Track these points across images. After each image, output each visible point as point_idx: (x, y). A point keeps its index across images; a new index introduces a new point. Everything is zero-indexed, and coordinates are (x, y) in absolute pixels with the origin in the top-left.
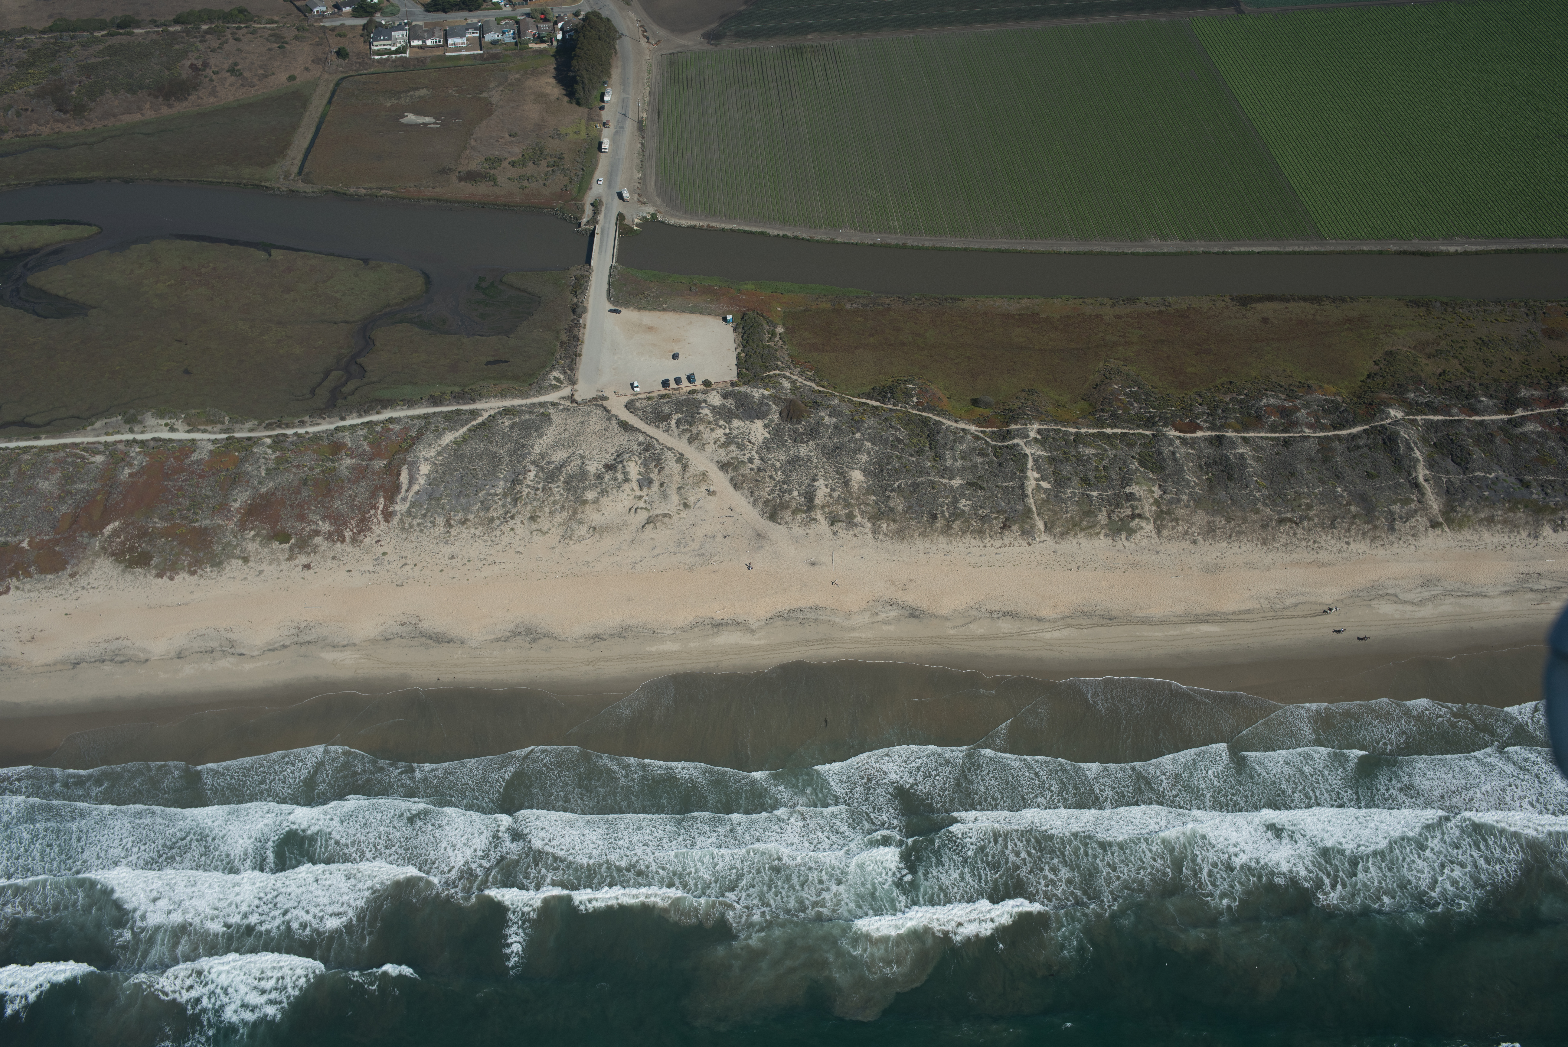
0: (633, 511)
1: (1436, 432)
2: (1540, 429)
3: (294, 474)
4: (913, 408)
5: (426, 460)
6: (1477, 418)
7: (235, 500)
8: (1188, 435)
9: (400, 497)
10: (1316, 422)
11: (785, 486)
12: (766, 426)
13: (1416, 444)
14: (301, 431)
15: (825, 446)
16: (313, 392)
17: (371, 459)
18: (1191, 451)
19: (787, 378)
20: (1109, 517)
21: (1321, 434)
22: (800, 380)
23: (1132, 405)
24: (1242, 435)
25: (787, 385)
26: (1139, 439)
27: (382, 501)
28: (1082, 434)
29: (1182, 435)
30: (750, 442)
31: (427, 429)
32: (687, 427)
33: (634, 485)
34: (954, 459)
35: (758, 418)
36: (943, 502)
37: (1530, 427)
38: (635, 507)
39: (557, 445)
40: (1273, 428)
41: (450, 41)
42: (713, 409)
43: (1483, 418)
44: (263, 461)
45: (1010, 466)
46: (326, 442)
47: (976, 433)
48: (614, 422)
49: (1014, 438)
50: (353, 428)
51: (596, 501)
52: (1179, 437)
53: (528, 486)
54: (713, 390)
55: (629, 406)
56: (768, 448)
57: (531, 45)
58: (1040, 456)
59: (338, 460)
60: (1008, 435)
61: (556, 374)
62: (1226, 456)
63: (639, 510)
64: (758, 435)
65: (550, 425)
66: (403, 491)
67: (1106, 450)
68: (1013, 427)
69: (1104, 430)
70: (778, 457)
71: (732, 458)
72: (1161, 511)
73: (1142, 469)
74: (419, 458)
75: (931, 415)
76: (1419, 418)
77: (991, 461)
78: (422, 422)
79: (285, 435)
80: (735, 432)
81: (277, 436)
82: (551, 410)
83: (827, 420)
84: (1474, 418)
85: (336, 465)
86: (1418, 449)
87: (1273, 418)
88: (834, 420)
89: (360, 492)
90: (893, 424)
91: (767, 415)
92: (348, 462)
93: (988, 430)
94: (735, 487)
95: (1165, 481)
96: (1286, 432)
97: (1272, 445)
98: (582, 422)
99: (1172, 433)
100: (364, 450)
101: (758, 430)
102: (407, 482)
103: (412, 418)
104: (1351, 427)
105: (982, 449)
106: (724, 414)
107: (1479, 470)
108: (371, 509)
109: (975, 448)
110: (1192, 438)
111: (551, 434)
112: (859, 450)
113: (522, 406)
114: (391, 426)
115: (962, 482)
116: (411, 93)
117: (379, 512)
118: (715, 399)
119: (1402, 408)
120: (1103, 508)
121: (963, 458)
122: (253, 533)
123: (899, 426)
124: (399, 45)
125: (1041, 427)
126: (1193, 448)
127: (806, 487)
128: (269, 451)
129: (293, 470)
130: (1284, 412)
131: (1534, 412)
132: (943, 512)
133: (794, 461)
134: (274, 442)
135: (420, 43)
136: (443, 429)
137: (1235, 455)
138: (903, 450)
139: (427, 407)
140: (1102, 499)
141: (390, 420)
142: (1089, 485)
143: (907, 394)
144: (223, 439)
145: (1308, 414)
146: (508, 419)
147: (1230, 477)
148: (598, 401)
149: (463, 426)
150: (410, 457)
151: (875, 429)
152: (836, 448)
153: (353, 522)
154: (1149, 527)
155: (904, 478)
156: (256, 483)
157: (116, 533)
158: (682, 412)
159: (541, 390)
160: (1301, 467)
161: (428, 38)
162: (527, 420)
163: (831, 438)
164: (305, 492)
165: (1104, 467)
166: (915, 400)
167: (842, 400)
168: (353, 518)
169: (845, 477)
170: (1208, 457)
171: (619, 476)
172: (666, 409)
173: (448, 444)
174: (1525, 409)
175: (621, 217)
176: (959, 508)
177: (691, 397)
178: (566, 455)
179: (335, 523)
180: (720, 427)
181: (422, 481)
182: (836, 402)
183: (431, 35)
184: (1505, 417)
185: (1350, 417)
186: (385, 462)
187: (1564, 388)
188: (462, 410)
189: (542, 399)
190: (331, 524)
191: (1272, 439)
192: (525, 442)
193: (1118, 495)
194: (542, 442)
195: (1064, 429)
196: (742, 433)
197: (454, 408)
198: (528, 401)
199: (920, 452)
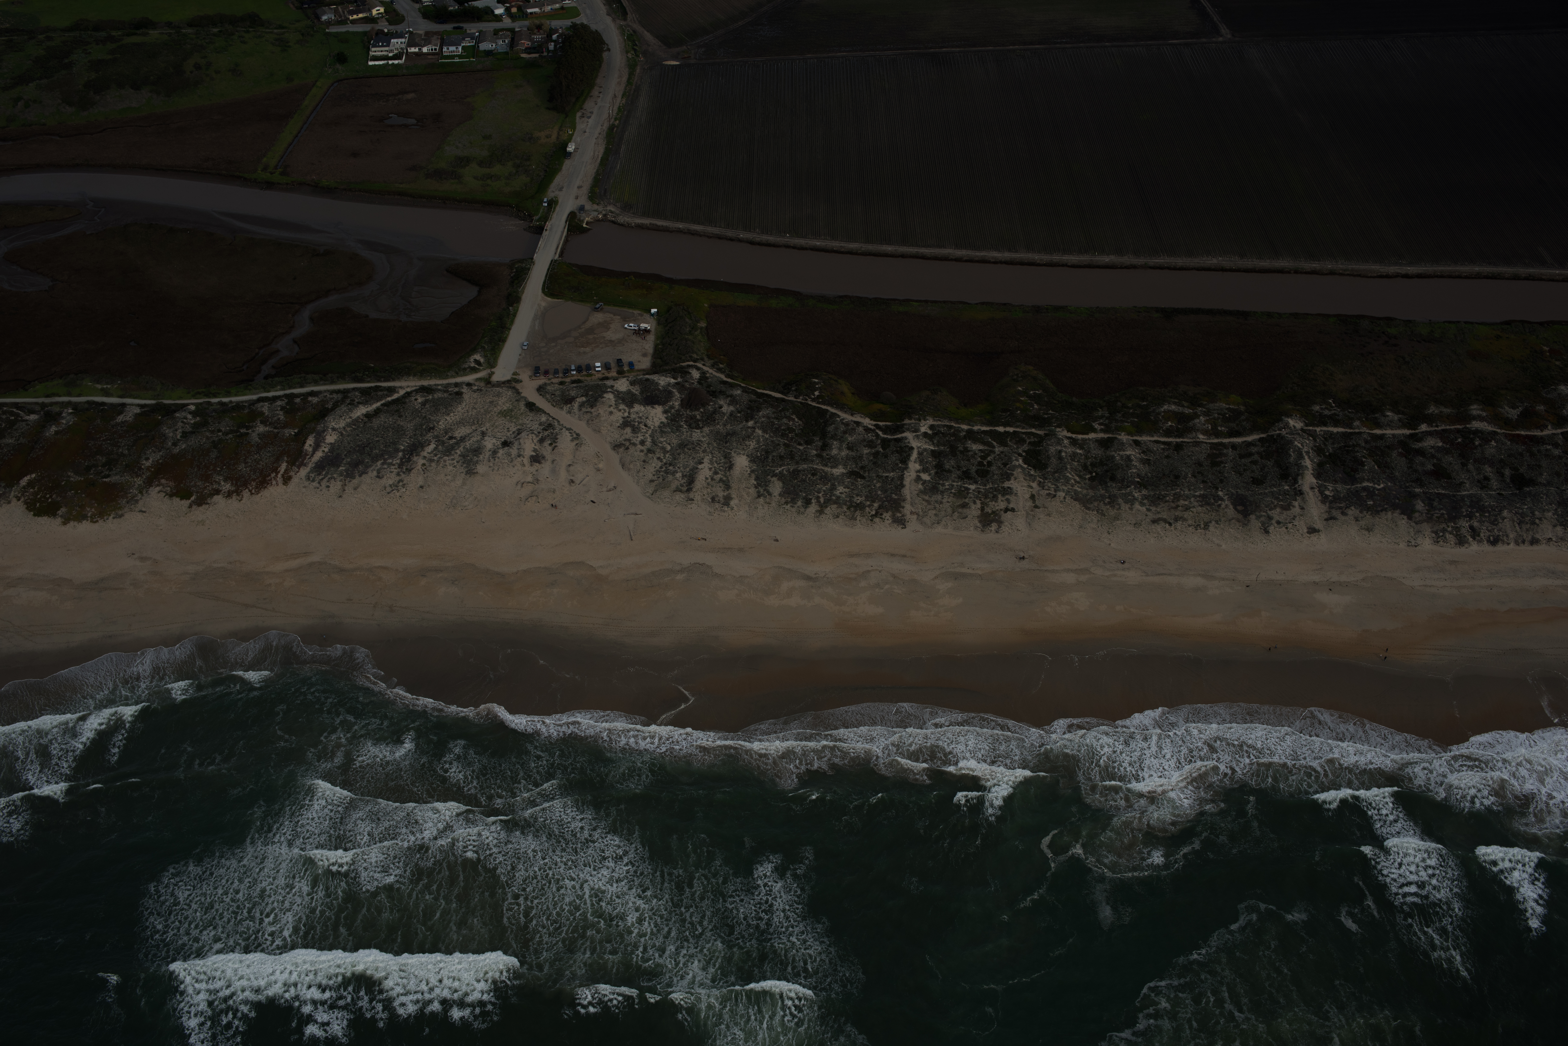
0: (519, 484)
1: (1333, 443)
2: (1440, 444)
3: (208, 438)
4: (813, 400)
5: (334, 429)
6: (1378, 432)
7: (147, 459)
8: (1080, 437)
9: (302, 462)
10: (1212, 429)
11: (671, 468)
12: (665, 412)
13: (1308, 453)
14: (225, 400)
15: (718, 432)
17: (284, 427)
18: (1078, 451)
19: (698, 369)
20: (982, 509)
21: (1216, 441)
22: (711, 371)
23: (1033, 406)
24: (1135, 438)
25: (696, 374)
26: (1029, 438)
27: (284, 466)
28: (973, 431)
29: (1074, 436)
30: (646, 426)
31: (343, 402)
32: (589, 410)
33: (526, 461)
34: (840, 449)
35: (659, 404)
36: (821, 488)
37: (1430, 443)
38: (522, 481)
39: (461, 423)
40: (1168, 433)
41: (445, 49)
42: (618, 394)
43: (1384, 432)
44: (182, 424)
45: (894, 458)
46: (246, 411)
47: (870, 426)
48: (523, 403)
49: (904, 432)
50: (275, 399)
51: (486, 474)
52: (1070, 438)
53: (425, 457)
54: (624, 377)
55: (540, 389)
56: (662, 432)
57: (524, 55)
58: (925, 450)
59: (252, 427)
60: (900, 429)
61: (477, 357)
62: (1113, 457)
63: (525, 484)
64: (655, 419)
65: (460, 403)
66: (306, 457)
67: (993, 447)
68: (907, 421)
69: (997, 428)
70: (669, 441)
71: (625, 440)
72: (1036, 506)
73: (1026, 466)
74: (328, 427)
76: (1318, 429)
77: (878, 453)
78: (339, 396)
79: (209, 403)
80: (633, 416)
81: (201, 404)
82: (465, 390)
83: (725, 409)
84: (1375, 432)
85: (250, 431)
86: (1309, 457)
87: (1170, 423)
88: (732, 408)
89: (265, 456)
90: (788, 414)
91: (668, 401)
92: (261, 429)
93: (881, 423)
94: (624, 466)
95: (1046, 478)
96: (1179, 437)
97: (1163, 449)
98: (491, 402)
99: (1063, 433)
100: (279, 419)
101: (656, 415)
102: (311, 449)
103: (333, 392)
104: (1248, 435)
105: (871, 441)
106: (628, 399)
107: (1368, 480)
108: (272, 472)
109: (864, 440)
110: (1083, 440)
111: (459, 411)
112: (749, 437)
113: (438, 385)
114: (310, 399)
115: (844, 471)
119: (1303, 419)
120: (978, 501)
121: (849, 448)
122: (157, 489)
123: (794, 417)
124: (396, 52)
125: (935, 423)
126: (1081, 448)
127: (691, 470)
128: (190, 416)
129: (208, 434)
130: (1183, 419)
131: (1439, 428)
132: (818, 498)
133: (684, 445)
134: (197, 409)
135: (417, 50)
136: (358, 403)
137: (1122, 457)
138: (792, 439)
139: (348, 383)
140: (979, 492)
141: (311, 394)
142: (969, 478)
143: (811, 388)
144: (150, 405)
145: (1207, 421)
146: (422, 396)
147: (1113, 478)
148: (512, 383)
149: (377, 401)
150: (320, 427)
151: (769, 418)
152: (728, 434)
153: (254, 484)
154: (1020, 521)
155: (788, 464)
156: (170, 444)
157: (30, 484)
158: (586, 395)
159: (460, 372)
160: (1187, 471)
161: (424, 46)
162: (439, 398)
163: (725, 425)
164: (214, 454)
165: (988, 462)
166: (817, 393)
167: (745, 390)
168: (254, 480)
169: (730, 462)
170: (1095, 458)
171: (514, 451)
172: (573, 393)
173: (358, 417)
174: (1430, 424)
175: (572, 215)
176: (835, 495)
177: (600, 383)
178: (468, 432)
179: (236, 484)
180: (620, 410)
181: (326, 448)
182: (739, 392)
183: (427, 42)
184: (1407, 432)
185: (1249, 426)
186: (295, 431)
187: (1475, 407)
188: (380, 387)
189: (459, 380)
190: (232, 484)
191: (1164, 443)
192: (432, 418)
193: (996, 490)
194: (448, 418)
195: (957, 426)
196: (640, 418)
197: (373, 385)
198: (445, 382)
199: (809, 442)
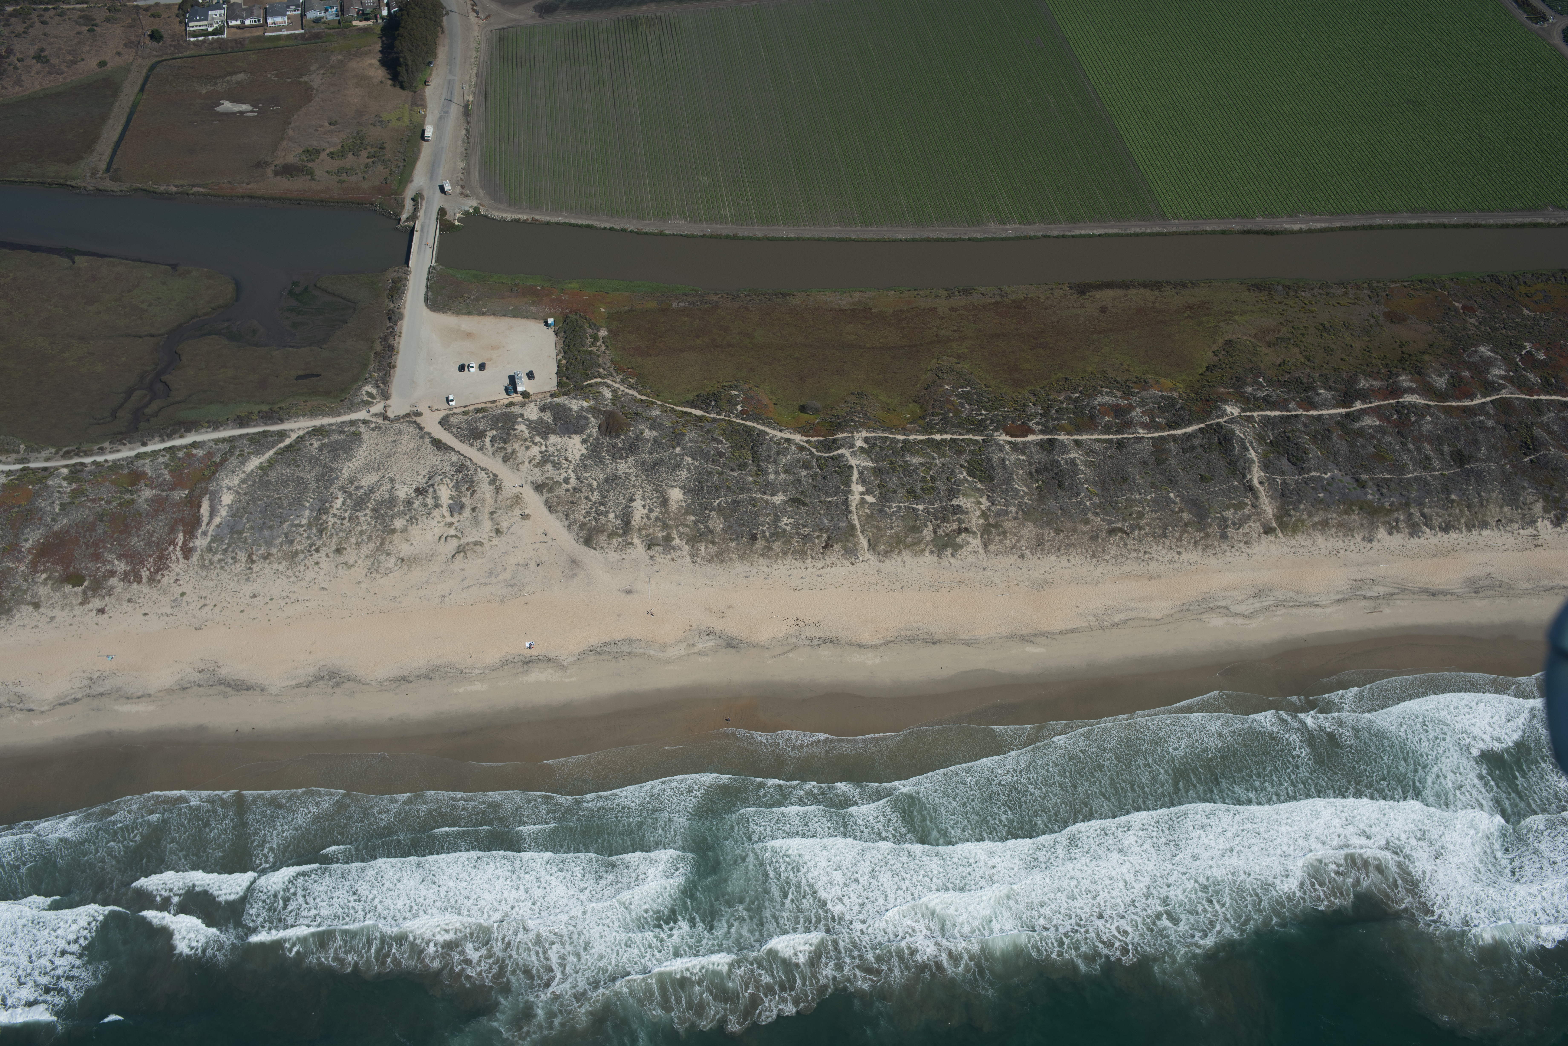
0: (443, 539)
1: (1273, 429)
2: (1377, 423)
3: (90, 509)
4: (737, 417)
5: (229, 488)
6: (1314, 413)
7: (26, 540)
8: (1019, 440)
9: (200, 531)
10: (1151, 421)
11: (602, 508)
12: (584, 442)
13: (1251, 443)
14: (100, 459)
15: (644, 462)
16: (114, 415)
17: (172, 489)
18: (1021, 457)
19: (608, 386)
20: (935, 532)
21: (1156, 435)
22: (622, 388)
23: (963, 407)
24: (1075, 437)
25: (608, 394)
26: (968, 446)
27: (181, 536)
28: (910, 442)
30: (566, 460)
31: (232, 454)
32: (502, 445)
33: (445, 511)
34: (777, 473)
35: (576, 433)
36: (764, 521)
37: (1367, 421)
38: (445, 535)
39: (366, 468)
40: (1107, 429)
41: (270, 21)
42: (530, 425)
43: (1320, 412)
44: (57, 495)
45: (834, 480)
46: (126, 471)
47: (802, 443)
48: (428, 440)
49: (839, 448)
50: (155, 453)
51: (405, 530)
52: (1010, 443)
53: (335, 515)
54: (531, 402)
55: (444, 422)
56: (585, 466)
57: (355, 23)
58: (865, 468)
59: (136, 492)
60: (834, 445)
61: (369, 388)
62: (1057, 462)
63: (449, 538)
64: (575, 451)
65: (360, 446)
66: (204, 524)
67: (934, 459)
68: (840, 435)
69: (933, 436)
70: (595, 476)
71: (547, 478)
72: (989, 525)
73: (970, 479)
74: (221, 487)
75: (755, 425)
76: (1255, 414)
77: (816, 474)
78: (226, 446)
79: (82, 464)
80: (551, 449)
81: (74, 465)
82: (362, 428)
83: (647, 434)
84: (1311, 413)
85: (135, 496)
86: (1253, 448)
87: (1107, 418)
88: (654, 433)
89: (158, 527)
90: (715, 436)
91: (585, 429)
92: (147, 493)
93: (813, 439)
94: (550, 509)
95: (993, 492)
96: (1120, 434)
97: (1105, 448)
98: (394, 442)
99: (1002, 438)
100: (165, 479)
101: (575, 447)
102: (208, 514)
103: (217, 441)
104: (1187, 426)
105: (807, 461)
106: (541, 429)
107: (1315, 470)
108: (170, 545)
109: (799, 461)
110: (1022, 443)
111: (361, 455)
112: (679, 467)
113: (332, 425)
114: (194, 451)
115: (784, 498)
116: (228, 78)
117: (178, 548)
118: (532, 412)
119: (1238, 404)
120: (929, 523)
121: (786, 472)
122: (44, 576)
123: (721, 438)
124: (215, 25)
125: (868, 435)
126: (1023, 453)
127: (623, 509)
128: (65, 484)
129: (89, 504)
130: (1119, 412)
131: (1373, 405)
132: (763, 532)
133: (611, 480)
134: (71, 472)
135: (238, 23)
136: (249, 453)
137: (1066, 461)
138: (724, 464)
139: (233, 428)
140: (928, 512)
141: (194, 445)
142: (915, 497)
143: (732, 402)
144: (17, 470)
145: (1143, 412)
146: (317, 440)
147: (1061, 485)
148: (412, 417)
149: (269, 449)
150: (212, 487)
151: (696, 442)
152: (656, 464)
153: (151, 560)
154: (976, 542)
155: (725, 495)
156: (49, 520)
158: (497, 429)
159: (353, 407)
160: (1134, 472)
161: (247, 18)
162: (337, 441)
163: (650, 453)
164: (100, 529)
165: (932, 477)
166: (739, 408)
167: (664, 410)
168: (151, 556)
169: (663, 496)
170: (1039, 463)
171: (430, 501)
172: (481, 425)
173: (252, 471)
174: (1364, 402)
175: (442, 212)
176: (780, 527)
177: (507, 410)
178: (376, 479)
179: (132, 562)
180: (536, 444)
181: (223, 512)
182: (657, 413)
183: (250, 15)
184: (1343, 411)
185: (1186, 415)
186: (186, 492)
187: (1403, 377)
188: (269, 431)
189: (353, 416)
190: (127, 564)
191: (1105, 441)
192: (333, 466)
193: (945, 508)
194: (351, 465)
195: (892, 436)
196: (558, 450)
197: (261, 429)
198: (339, 420)
199: (742, 467)
